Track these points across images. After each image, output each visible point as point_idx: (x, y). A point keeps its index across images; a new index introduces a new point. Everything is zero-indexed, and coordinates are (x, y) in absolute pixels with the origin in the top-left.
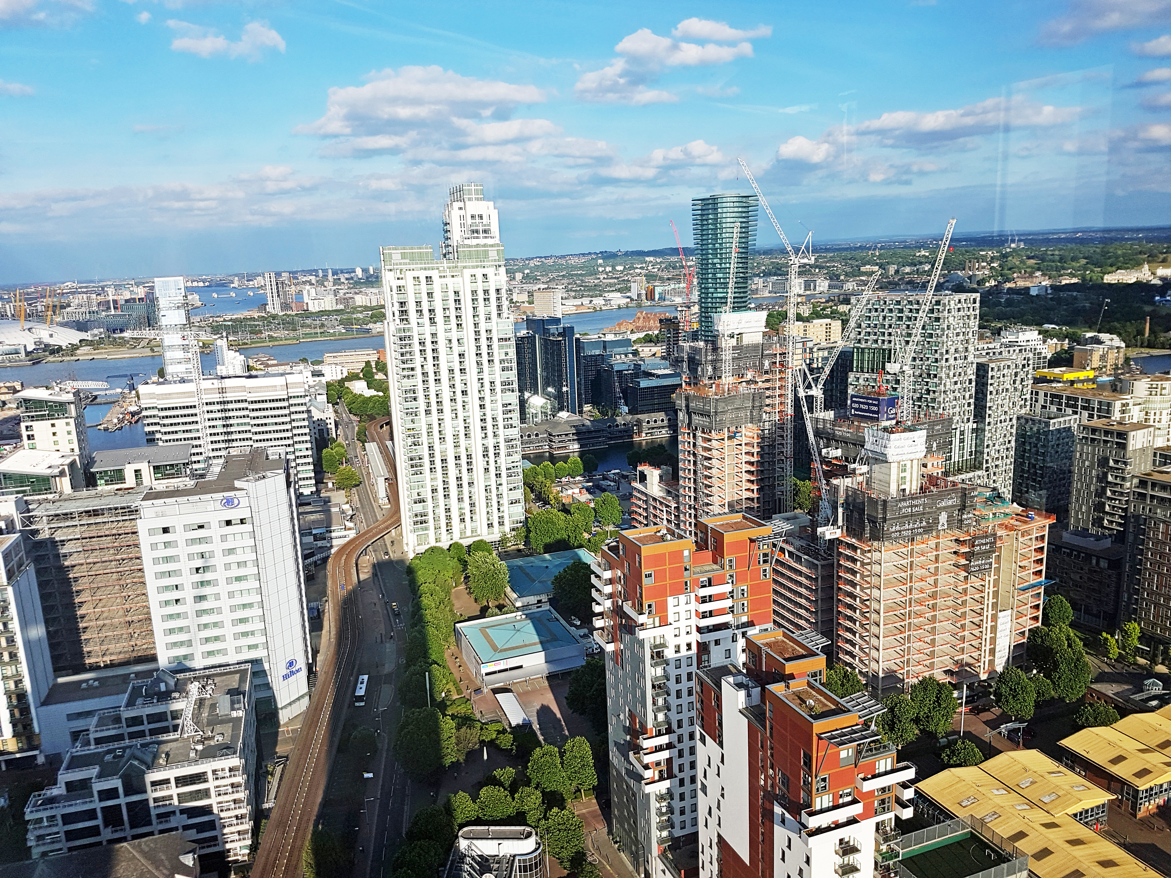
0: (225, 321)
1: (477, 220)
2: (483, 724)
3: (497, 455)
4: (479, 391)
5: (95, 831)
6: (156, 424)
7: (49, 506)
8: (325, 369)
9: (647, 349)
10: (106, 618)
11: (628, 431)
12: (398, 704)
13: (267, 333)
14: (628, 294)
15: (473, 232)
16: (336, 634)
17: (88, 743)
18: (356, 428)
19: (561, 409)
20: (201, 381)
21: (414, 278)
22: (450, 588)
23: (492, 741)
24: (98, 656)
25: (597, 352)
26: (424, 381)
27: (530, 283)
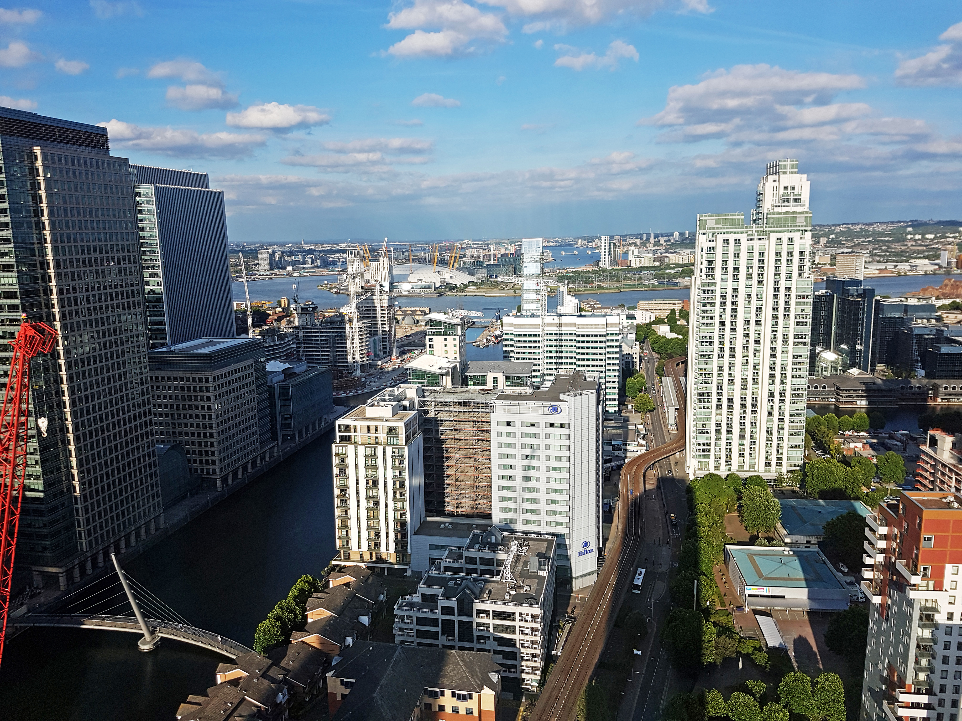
0: (568, 272)
1: (789, 191)
2: (742, 638)
3: (782, 401)
4: (772, 342)
5: (435, 635)
6: (511, 345)
7: (436, 395)
8: (637, 313)
9: (951, 316)
10: (462, 481)
11: (922, 394)
12: (668, 600)
13: (597, 283)
14: (937, 261)
15: (784, 201)
16: (622, 529)
17: (440, 569)
18: (656, 364)
19: (852, 366)
20: (546, 317)
21: (724, 240)
22: (724, 512)
23: (748, 655)
24: (453, 508)
25: (897, 315)
26: (720, 329)
27: (834, 247)
